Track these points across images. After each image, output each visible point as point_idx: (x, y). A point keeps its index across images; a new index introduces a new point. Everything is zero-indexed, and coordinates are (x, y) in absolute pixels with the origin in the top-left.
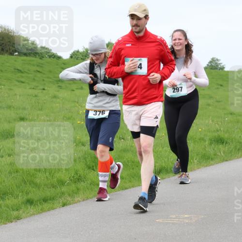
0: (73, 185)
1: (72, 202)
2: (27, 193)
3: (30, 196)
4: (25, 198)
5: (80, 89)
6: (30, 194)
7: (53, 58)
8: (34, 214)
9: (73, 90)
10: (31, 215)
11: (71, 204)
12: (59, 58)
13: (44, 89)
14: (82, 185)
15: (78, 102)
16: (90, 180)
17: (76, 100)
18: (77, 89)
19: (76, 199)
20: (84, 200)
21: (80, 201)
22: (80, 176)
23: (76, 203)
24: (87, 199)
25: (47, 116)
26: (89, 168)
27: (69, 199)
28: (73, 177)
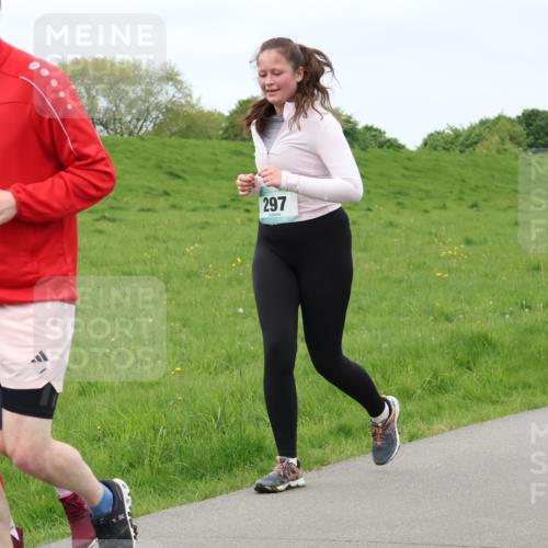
0: (430, 400)
1: (428, 432)
2: (339, 414)
3: (345, 420)
4: (335, 423)
5: (441, 208)
6: (344, 415)
7: (389, 148)
8: (353, 455)
9: (426, 211)
10: (348, 457)
11: (425, 437)
12: (400, 147)
13: (369, 210)
14: (446, 399)
15: (436, 235)
16: (462, 390)
17: (433, 231)
18: (435, 208)
19: (436, 427)
20: (451, 429)
21: (444, 431)
22: (442, 381)
23: (436, 434)
24: (458, 426)
25: (375, 262)
26: (461, 365)
27: (422, 426)
28: (430, 382)
